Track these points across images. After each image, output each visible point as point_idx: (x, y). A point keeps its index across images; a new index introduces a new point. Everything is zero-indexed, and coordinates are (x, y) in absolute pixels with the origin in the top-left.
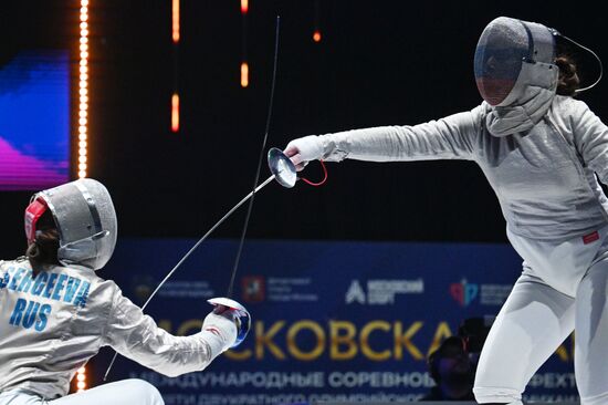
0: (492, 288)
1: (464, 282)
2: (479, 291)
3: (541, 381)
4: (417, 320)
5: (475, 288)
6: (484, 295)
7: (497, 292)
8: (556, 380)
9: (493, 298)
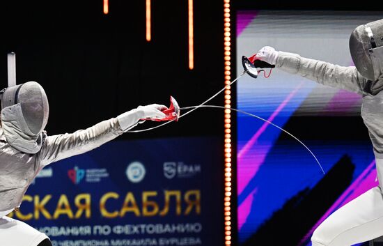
0: (93, 171)
1: (76, 168)
2: (85, 174)
3: (122, 231)
4: (48, 193)
5: (82, 172)
6: (88, 176)
7: (96, 173)
8: (132, 229)
9: (93, 178)
